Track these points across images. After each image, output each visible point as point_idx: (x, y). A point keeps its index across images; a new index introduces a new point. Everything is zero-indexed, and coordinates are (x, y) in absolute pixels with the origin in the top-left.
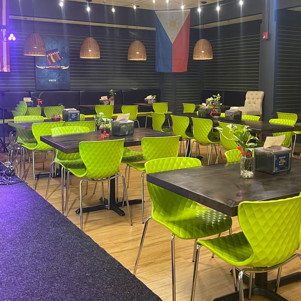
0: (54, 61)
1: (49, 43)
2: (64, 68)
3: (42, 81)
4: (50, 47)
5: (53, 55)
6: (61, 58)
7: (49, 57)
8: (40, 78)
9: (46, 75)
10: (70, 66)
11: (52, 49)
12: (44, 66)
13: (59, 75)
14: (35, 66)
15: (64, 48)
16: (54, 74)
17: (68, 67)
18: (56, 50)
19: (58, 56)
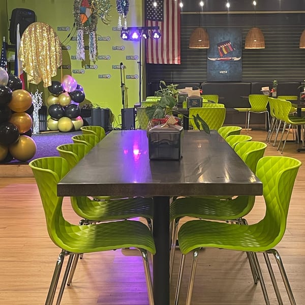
0: (226, 53)
1: (221, 35)
2: (236, 59)
3: (213, 73)
4: (222, 39)
5: (225, 47)
6: (233, 49)
7: (221, 49)
8: (211, 70)
9: (217, 66)
10: (242, 58)
11: (224, 41)
12: (215, 58)
13: (231, 67)
14: (207, 58)
15: (236, 39)
16: (226, 65)
17: (240, 58)
18: (228, 42)
19: (230, 47)
